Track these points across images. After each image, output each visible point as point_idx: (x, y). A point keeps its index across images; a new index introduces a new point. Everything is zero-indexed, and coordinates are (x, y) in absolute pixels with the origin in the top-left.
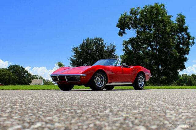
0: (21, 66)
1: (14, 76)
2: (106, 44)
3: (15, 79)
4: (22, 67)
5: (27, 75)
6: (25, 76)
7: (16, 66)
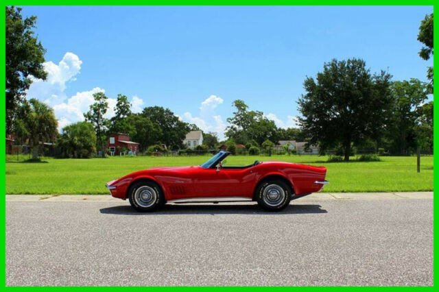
0: (165, 109)
1: (156, 127)
2: (369, 71)
3: (158, 134)
4: (168, 111)
5: (177, 124)
6: (173, 126)
7: (157, 108)
